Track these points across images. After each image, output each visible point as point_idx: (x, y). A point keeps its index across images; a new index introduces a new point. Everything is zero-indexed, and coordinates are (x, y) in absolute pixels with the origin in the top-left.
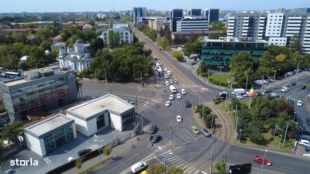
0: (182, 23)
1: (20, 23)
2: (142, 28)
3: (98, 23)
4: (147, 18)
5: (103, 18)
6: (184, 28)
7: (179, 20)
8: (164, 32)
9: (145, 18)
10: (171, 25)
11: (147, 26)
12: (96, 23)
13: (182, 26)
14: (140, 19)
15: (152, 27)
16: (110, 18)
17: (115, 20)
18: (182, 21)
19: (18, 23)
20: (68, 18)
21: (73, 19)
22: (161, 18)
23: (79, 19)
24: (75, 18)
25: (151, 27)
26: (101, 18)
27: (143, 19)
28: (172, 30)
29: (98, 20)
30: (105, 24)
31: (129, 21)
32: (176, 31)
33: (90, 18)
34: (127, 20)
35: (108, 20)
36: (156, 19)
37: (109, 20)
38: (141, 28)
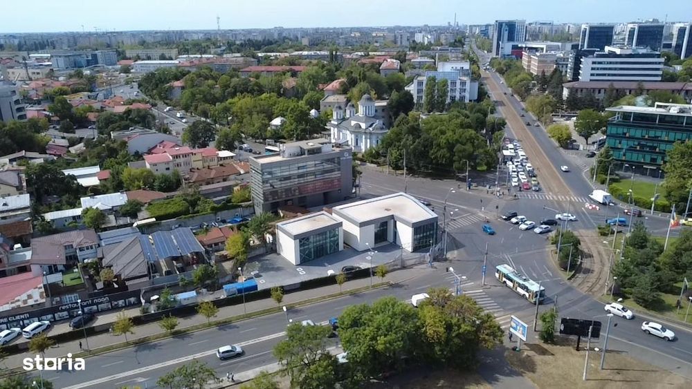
0: (594, 63)
1: (272, 54)
2: (505, 69)
3: (413, 56)
4: (524, 46)
5: (426, 43)
6: (598, 75)
7: (586, 56)
8: (550, 81)
9: (519, 46)
10: (569, 65)
11: (518, 63)
12: (410, 54)
13: (593, 69)
14: (507, 47)
15: (529, 66)
16: (442, 45)
17: (450, 48)
18: (594, 57)
19: (268, 54)
20: (356, 42)
21: (367, 45)
22: (558, 46)
23: (378, 45)
24: (369, 43)
25: (526, 68)
26: (422, 44)
27: (515, 47)
28: (572, 77)
29: (415, 47)
30: (426, 59)
31: (484, 50)
32: (578, 79)
33: (399, 43)
34: (480, 48)
35: (435, 48)
36: (544, 47)
37: (439, 48)
38: (503, 69)
